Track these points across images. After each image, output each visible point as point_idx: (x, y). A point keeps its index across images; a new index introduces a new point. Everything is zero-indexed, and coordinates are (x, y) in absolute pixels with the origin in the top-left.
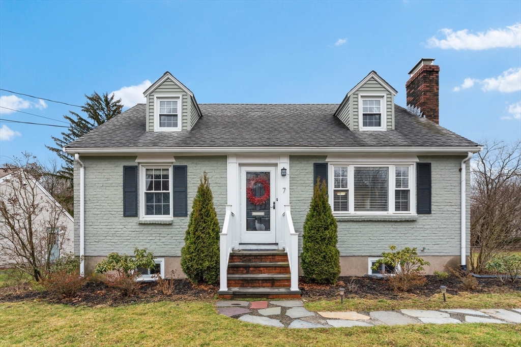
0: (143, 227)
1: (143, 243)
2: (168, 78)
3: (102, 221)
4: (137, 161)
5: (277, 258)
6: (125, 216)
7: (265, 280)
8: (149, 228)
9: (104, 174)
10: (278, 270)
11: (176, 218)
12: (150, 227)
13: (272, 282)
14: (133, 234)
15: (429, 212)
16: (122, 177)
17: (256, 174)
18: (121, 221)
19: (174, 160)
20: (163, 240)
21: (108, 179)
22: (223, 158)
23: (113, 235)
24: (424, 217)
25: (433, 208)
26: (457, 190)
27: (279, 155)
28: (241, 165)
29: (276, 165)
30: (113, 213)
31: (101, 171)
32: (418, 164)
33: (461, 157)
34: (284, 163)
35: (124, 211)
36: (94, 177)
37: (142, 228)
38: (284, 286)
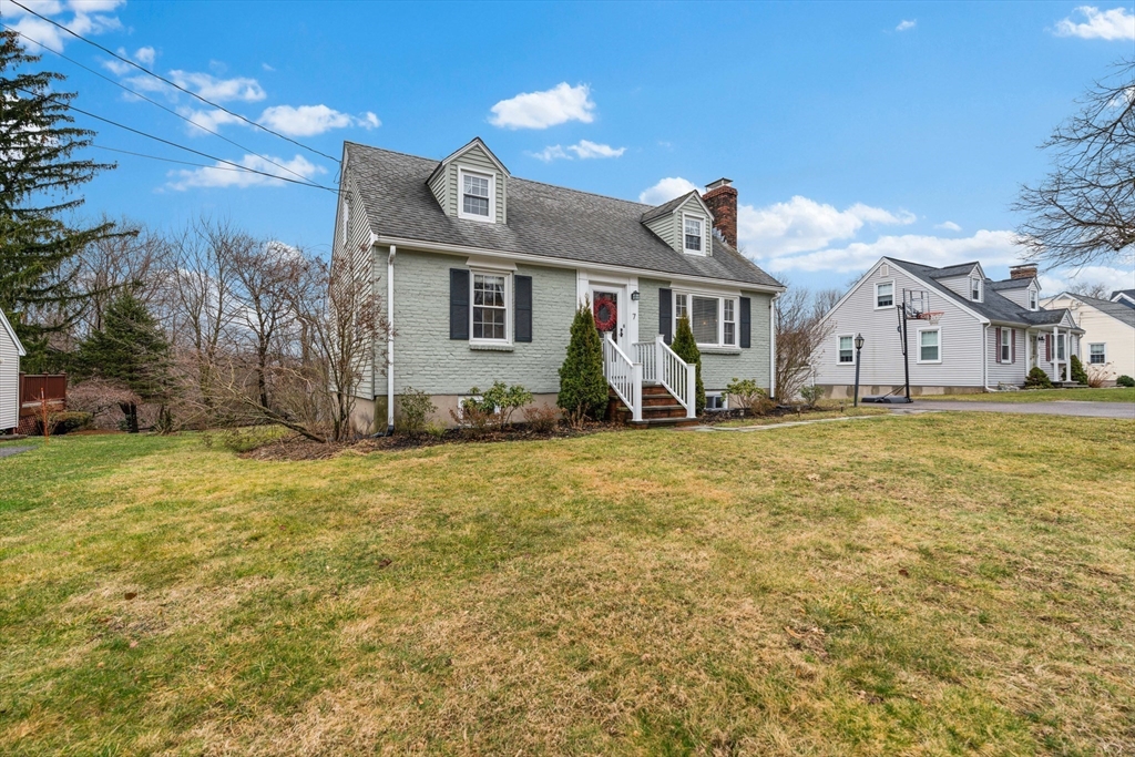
0: (476, 354)
1: (476, 376)
2: (477, 146)
3: (418, 344)
4: (468, 263)
5: (654, 390)
6: (452, 338)
7: (663, 411)
8: (485, 356)
9: (421, 277)
10: (664, 402)
11: (518, 344)
12: (486, 354)
13: (668, 412)
14: (463, 364)
15: (749, 346)
16: (448, 284)
17: (603, 295)
18: (446, 345)
19: (516, 269)
20: (502, 372)
21: (428, 285)
22: (573, 272)
23: (435, 365)
24: (745, 350)
25: (752, 342)
26: (767, 326)
27: (629, 276)
28: (591, 282)
29: (624, 286)
30: (435, 333)
31: (417, 272)
32: (741, 298)
33: (770, 295)
34: (633, 286)
35: (451, 332)
36: (406, 279)
37: (474, 356)
38: (682, 416)
